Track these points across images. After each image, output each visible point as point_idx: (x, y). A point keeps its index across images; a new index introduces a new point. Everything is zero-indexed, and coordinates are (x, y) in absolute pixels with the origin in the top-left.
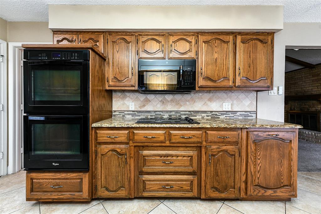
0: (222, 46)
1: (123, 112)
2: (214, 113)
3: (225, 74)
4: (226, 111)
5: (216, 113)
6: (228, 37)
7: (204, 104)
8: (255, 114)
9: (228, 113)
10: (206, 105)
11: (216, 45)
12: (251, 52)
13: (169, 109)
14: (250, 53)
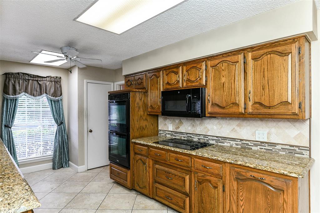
0: (230, 69)
1: (165, 131)
2: (244, 142)
3: (233, 100)
4: (262, 142)
5: (247, 142)
6: (236, 57)
7: (232, 130)
8: (308, 152)
9: (263, 144)
10: (235, 131)
11: (223, 68)
12: (266, 70)
13: (198, 132)
14: (264, 72)
